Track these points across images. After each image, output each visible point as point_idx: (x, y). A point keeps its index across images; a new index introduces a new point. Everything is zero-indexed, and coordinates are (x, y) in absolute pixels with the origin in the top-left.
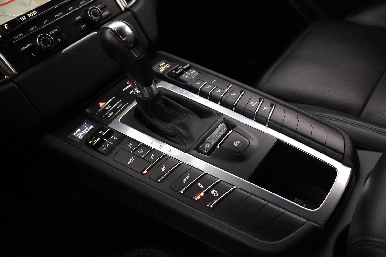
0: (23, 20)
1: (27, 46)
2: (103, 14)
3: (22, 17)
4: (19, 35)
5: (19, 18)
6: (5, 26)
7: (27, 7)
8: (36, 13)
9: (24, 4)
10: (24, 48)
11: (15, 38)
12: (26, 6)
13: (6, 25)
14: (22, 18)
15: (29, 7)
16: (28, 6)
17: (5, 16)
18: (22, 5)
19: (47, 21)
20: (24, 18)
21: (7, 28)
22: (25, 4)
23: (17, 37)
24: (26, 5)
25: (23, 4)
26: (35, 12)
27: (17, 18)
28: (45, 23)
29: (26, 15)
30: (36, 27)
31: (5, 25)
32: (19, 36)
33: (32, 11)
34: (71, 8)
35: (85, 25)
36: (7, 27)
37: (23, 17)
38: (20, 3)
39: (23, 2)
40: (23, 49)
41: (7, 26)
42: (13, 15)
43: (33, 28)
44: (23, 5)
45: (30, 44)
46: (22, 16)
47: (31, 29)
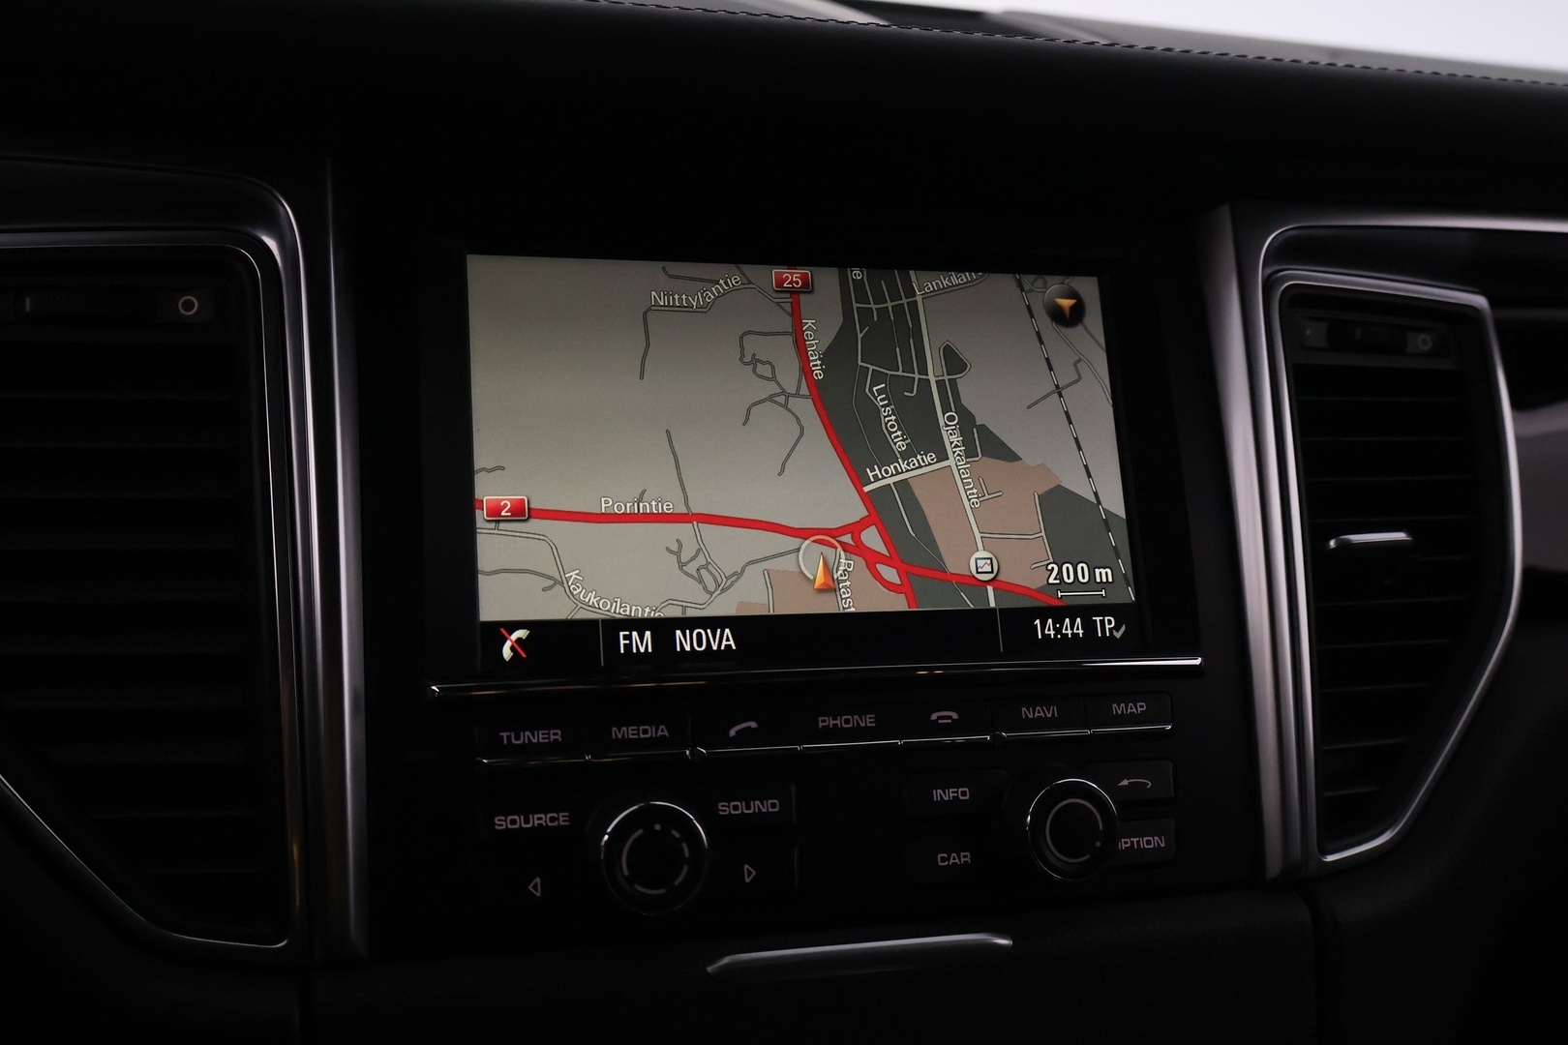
0: (628, 647)
1: (538, 820)
2: (1124, 844)
3: (635, 634)
4: (540, 737)
5: (614, 626)
6: (505, 640)
7: (705, 589)
8: (728, 647)
9: (701, 560)
10: (513, 822)
11: (509, 738)
12: (700, 580)
13: (521, 633)
14: (628, 637)
15: (711, 593)
16: (711, 586)
17: (550, 583)
18: (681, 565)
19: (753, 725)
20: (643, 643)
21: (507, 653)
22: (705, 567)
23: (517, 738)
24: (703, 572)
25: (693, 558)
26: (727, 639)
27: (606, 622)
28: (732, 733)
29: (663, 628)
30: (666, 733)
31: (510, 634)
32: (535, 741)
33: (714, 623)
34: (949, 717)
35: (966, 857)
36: (512, 648)
37: (642, 639)
38: (678, 554)
39: (699, 550)
40: (501, 823)
41: (519, 640)
42: (592, 599)
43: (645, 732)
44: (691, 568)
45: (563, 819)
46: (639, 625)
47: (629, 732)
